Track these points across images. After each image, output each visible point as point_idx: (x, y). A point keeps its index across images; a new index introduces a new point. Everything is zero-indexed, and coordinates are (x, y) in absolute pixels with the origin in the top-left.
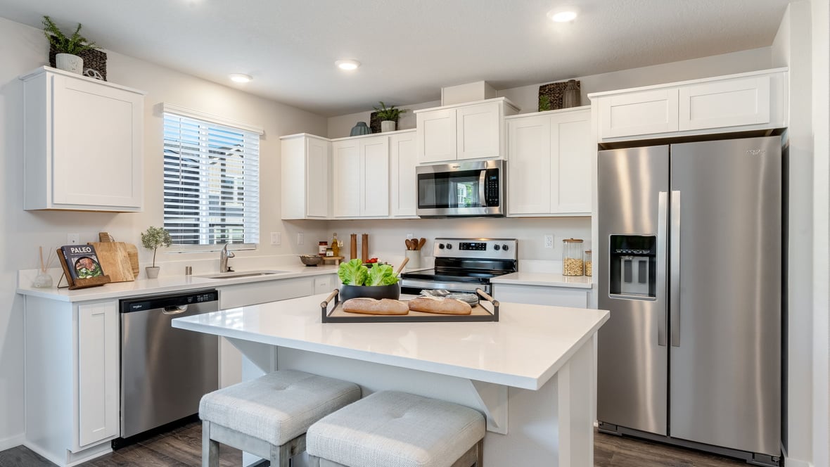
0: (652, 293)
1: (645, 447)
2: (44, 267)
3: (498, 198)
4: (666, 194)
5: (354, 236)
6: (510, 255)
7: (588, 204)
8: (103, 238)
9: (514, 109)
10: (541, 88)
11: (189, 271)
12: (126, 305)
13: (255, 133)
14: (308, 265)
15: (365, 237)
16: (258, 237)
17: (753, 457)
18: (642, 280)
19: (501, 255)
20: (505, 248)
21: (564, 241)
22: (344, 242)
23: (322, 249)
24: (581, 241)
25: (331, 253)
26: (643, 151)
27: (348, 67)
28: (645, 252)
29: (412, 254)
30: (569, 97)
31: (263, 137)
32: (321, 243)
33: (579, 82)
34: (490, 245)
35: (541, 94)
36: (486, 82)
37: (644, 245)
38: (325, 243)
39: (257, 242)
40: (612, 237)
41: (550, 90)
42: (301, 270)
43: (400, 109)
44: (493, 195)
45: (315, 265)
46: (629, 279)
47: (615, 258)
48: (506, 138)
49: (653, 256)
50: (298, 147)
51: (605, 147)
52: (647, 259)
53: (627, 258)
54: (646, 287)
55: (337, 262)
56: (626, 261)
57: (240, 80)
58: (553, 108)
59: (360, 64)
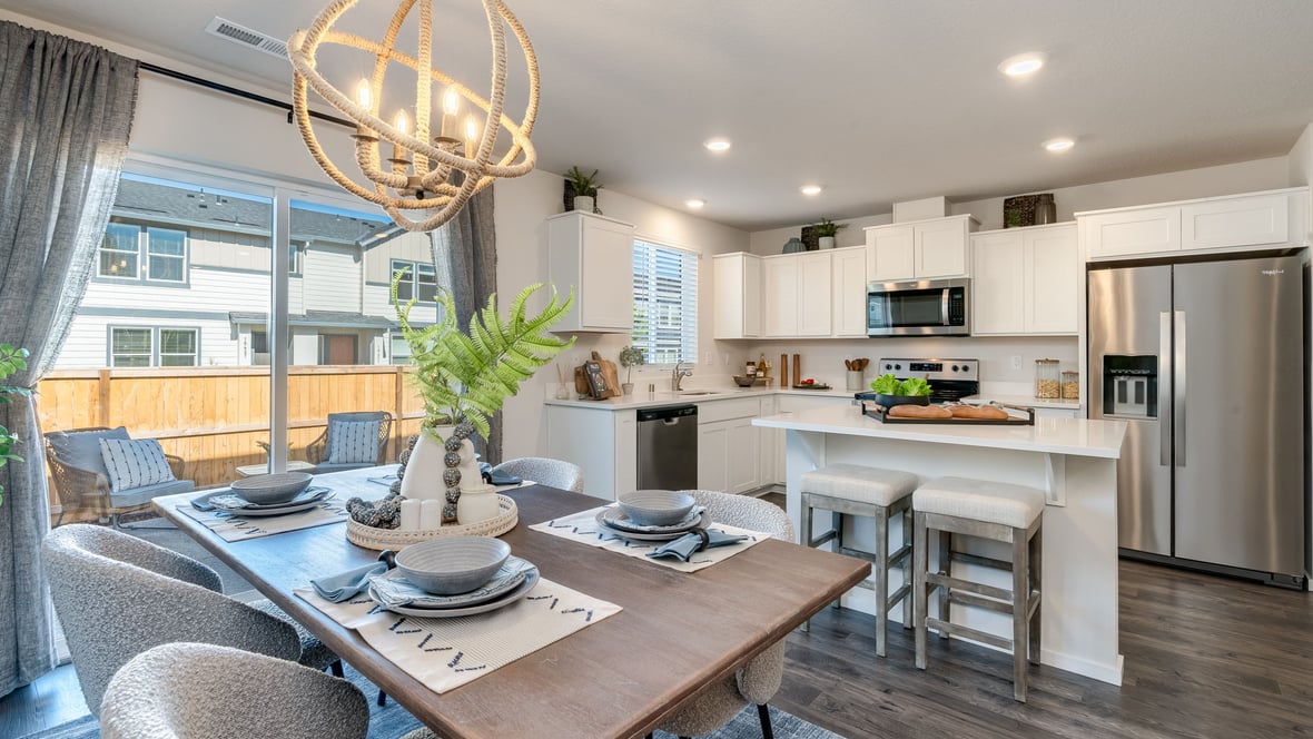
0: (1152, 412)
1: (1147, 567)
2: (563, 382)
3: (963, 317)
4: (1168, 314)
5: (784, 357)
6: (970, 377)
7: (1073, 323)
8: (595, 356)
9: (976, 225)
10: (1006, 201)
11: (652, 388)
12: (642, 415)
13: (693, 254)
14: (742, 386)
15: (797, 358)
16: (696, 357)
17: (1272, 578)
18: (1139, 400)
19: (960, 376)
20: (965, 369)
21: (1037, 361)
22: (774, 362)
23: (750, 370)
24: (1057, 362)
25: (761, 374)
26: (1128, 272)
27: (811, 191)
28: (1144, 372)
29: (854, 374)
30: (1043, 212)
31: (700, 257)
32: (749, 364)
33: (1052, 195)
34: (947, 366)
35: (1006, 208)
36: (946, 198)
37: (1143, 366)
38: (753, 364)
39: (695, 361)
40: (1105, 357)
41: (1017, 203)
42: (735, 391)
43: (837, 223)
44: (957, 316)
45: (748, 386)
46: (1123, 399)
47: (1108, 378)
48: (971, 254)
49: (1153, 376)
50: (734, 265)
51: (1092, 266)
52: (1145, 380)
53: (1122, 378)
54: (1143, 409)
55: (767, 383)
56: (1120, 383)
57: (695, 205)
58: (1022, 224)
59: (824, 187)
